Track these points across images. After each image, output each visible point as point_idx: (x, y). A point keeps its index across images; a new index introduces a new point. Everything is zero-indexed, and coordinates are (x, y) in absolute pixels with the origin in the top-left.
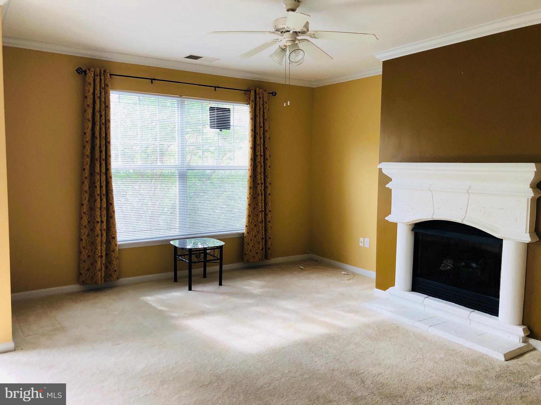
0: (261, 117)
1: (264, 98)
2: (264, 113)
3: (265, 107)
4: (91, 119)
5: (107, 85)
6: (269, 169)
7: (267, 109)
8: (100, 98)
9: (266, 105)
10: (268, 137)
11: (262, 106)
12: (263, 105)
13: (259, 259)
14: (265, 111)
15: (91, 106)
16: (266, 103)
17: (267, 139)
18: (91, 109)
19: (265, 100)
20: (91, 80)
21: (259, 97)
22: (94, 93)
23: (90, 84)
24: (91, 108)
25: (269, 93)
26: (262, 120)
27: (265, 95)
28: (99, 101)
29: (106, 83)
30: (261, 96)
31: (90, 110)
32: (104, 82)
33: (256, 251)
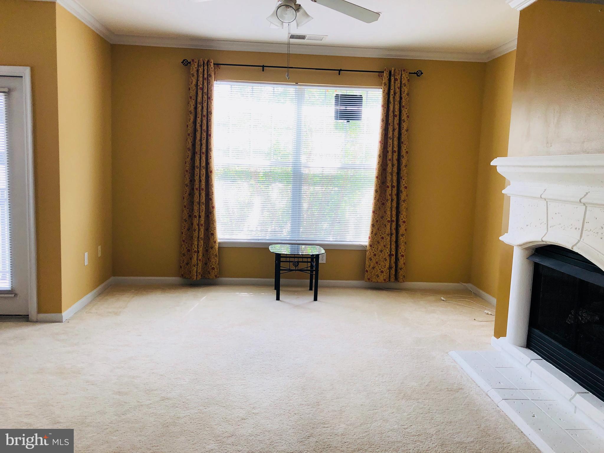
0: (396, 103)
1: (403, 80)
2: (401, 98)
3: (403, 90)
4: (193, 111)
5: (209, 76)
6: (404, 168)
7: (406, 92)
8: (202, 89)
9: (405, 88)
10: (405, 128)
11: (398, 90)
12: (400, 88)
13: (385, 280)
14: (404, 95)
15: (194, 97)
16: (405, 85)
17: (403, 131)
18: (194, 101)
19: (403, 82)
20: (194, 71)
21: (395, 79)
22: (197, 85)
23: (193, 76)
24: (193, 99)
25: (410, 73)
26: (397, 107)
27: (404, 75)
28: (201, 92)
29: (209, 73)
30: (398, 77)
31: (192, 102)
32: (207, 72)
33: (382, 270)
